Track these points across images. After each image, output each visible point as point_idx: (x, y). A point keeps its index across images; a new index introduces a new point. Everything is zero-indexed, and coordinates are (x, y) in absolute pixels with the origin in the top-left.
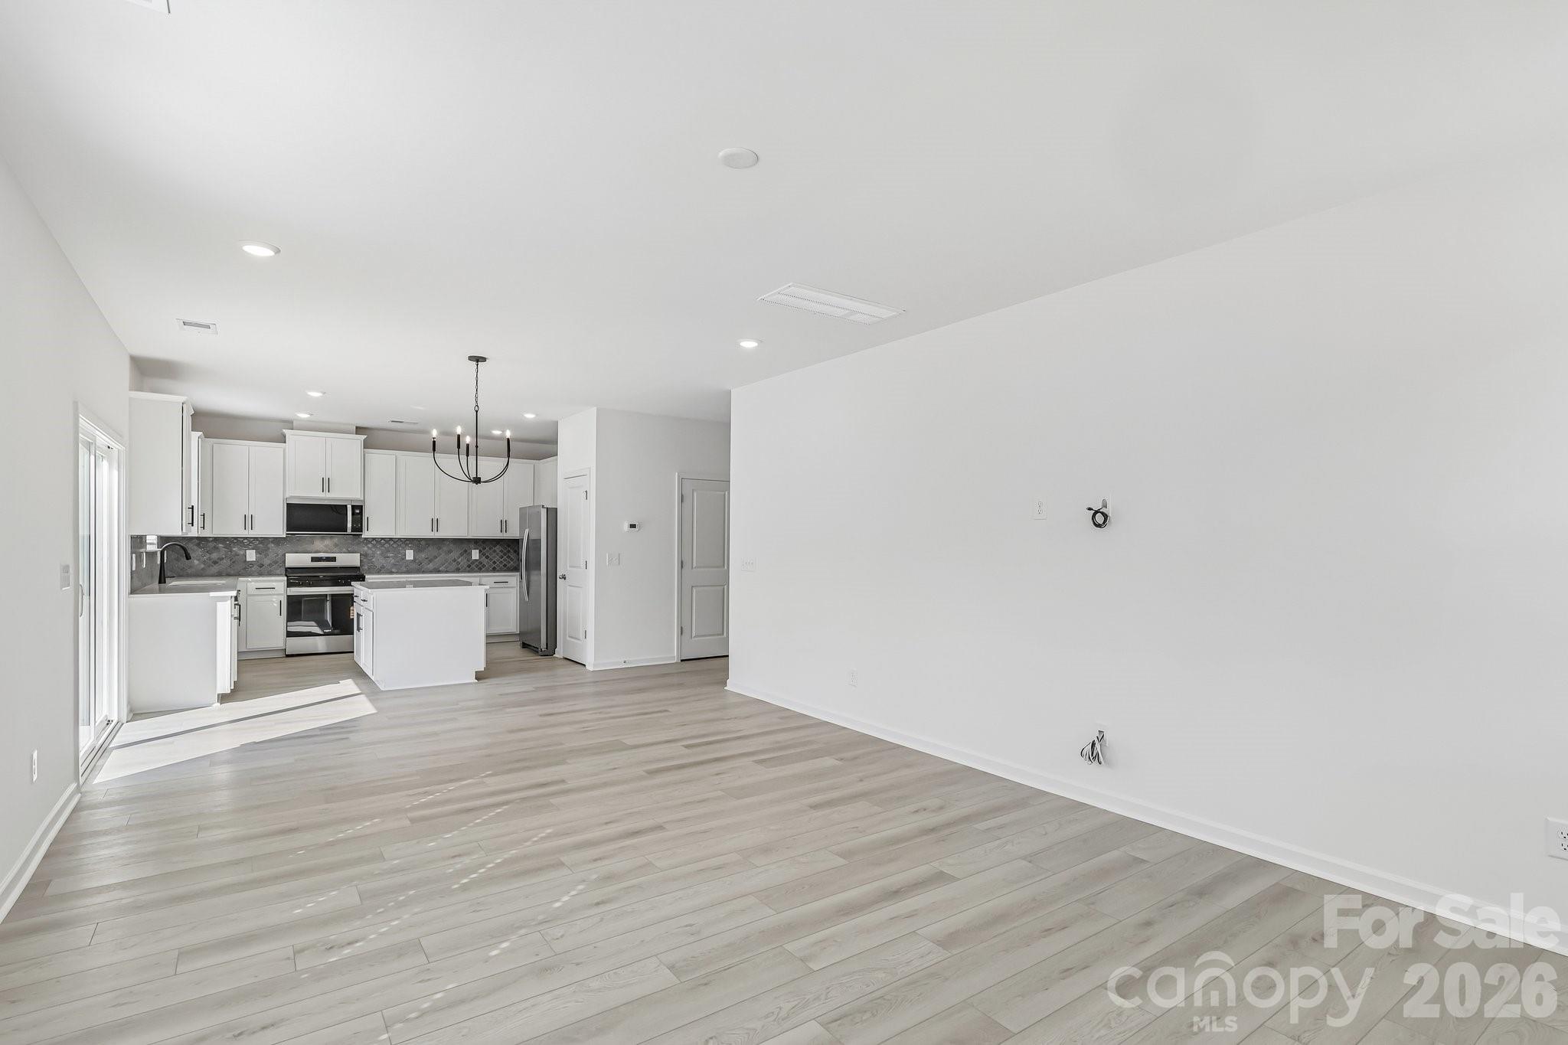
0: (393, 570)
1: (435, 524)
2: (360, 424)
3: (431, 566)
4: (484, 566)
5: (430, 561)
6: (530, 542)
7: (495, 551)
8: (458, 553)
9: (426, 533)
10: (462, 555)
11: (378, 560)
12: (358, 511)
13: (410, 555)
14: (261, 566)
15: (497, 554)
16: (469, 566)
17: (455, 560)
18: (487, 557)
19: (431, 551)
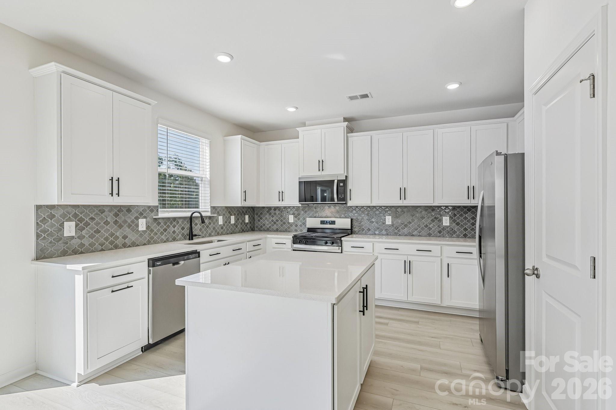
0: (377, 232)
1: (403, 193)
2: (347, 116)
3: (406, 230)
4: (455, 232)
5: (406, 226)
6: (486, 210)
7: (466, 218)
8: (429, 220)
9: (397, 202)
10: (433, 221)
11: (366, 224)
12: (342, 184)
13: (389, 220)
14: (296, 226)
15: (468, 221)
16: (440, 232)
17: (426, 226)
18: (458, 224)
19: (406, 218)
